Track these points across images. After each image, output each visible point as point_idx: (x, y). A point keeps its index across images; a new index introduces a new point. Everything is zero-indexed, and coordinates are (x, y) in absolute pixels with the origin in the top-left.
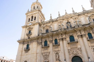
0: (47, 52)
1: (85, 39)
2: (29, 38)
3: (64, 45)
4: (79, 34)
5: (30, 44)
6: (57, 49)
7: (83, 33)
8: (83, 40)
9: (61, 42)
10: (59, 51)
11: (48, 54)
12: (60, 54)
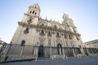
0: (43, 38)
1: (64, 36)
2: (29, 24)
4: (62, 33)
5: (30, 29)
7: (63, 33)
8: (63, 36)
10: (51, 39)
11: (43, 39)
12: (51, 41)
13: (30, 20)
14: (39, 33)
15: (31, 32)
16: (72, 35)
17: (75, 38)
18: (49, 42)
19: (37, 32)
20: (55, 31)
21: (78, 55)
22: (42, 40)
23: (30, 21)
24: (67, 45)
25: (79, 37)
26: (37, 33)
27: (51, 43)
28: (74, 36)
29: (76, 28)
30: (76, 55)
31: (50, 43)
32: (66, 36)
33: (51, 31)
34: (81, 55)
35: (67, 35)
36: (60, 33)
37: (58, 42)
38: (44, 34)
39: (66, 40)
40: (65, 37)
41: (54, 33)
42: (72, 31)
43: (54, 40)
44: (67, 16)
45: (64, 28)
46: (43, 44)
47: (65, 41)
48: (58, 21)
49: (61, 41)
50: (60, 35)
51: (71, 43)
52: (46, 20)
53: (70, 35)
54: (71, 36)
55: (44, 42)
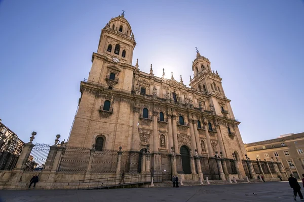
0: (148, 130)
1: (196, 125)
2: (110, 88)
3: (173, 125)
4: (191, 117)
6: (162, 129)
7: (195, 118)
8: (193, 126)
9: (170, 120)
10: (165, 132)
11: (148, 133)
12: (167, 137)
13: (113, 76)
14: (137, 115)
15: (118, 111)
16: (217, 123)
17: (223, 131)
18: (161, 141)
19: (132, 113)
20: (176, 111)
21: (231, 177)
22: (144, 136)
23: (112, 78)
24: (203, 150)
25: (234, 130)
26: (134, 115)
27: (167, 144)
28: (221, 127)
29: (229, 101)
30: (226, 176)
31: (163, 142)
32: (202, 125)
33: (167, 111)
34: (236, 176)
35: (204, 123)
36: (188, 116)
37: (182, 141)
38: (150, 118)
39: (201, 136)
40: (200, 128)
41: (172, 117)
42: (218, 111)
43: (173, 135)
44: (205, 65)
45: (196, 100)
46: (147, 144)
47: (198, 139)
48: (182, 81)
49: (189, 138)
50: (186, 121)
51: (214, 145)
52: (151, 77)
53: (212, 123)
54: (213, 127)
55: (150, 141)
